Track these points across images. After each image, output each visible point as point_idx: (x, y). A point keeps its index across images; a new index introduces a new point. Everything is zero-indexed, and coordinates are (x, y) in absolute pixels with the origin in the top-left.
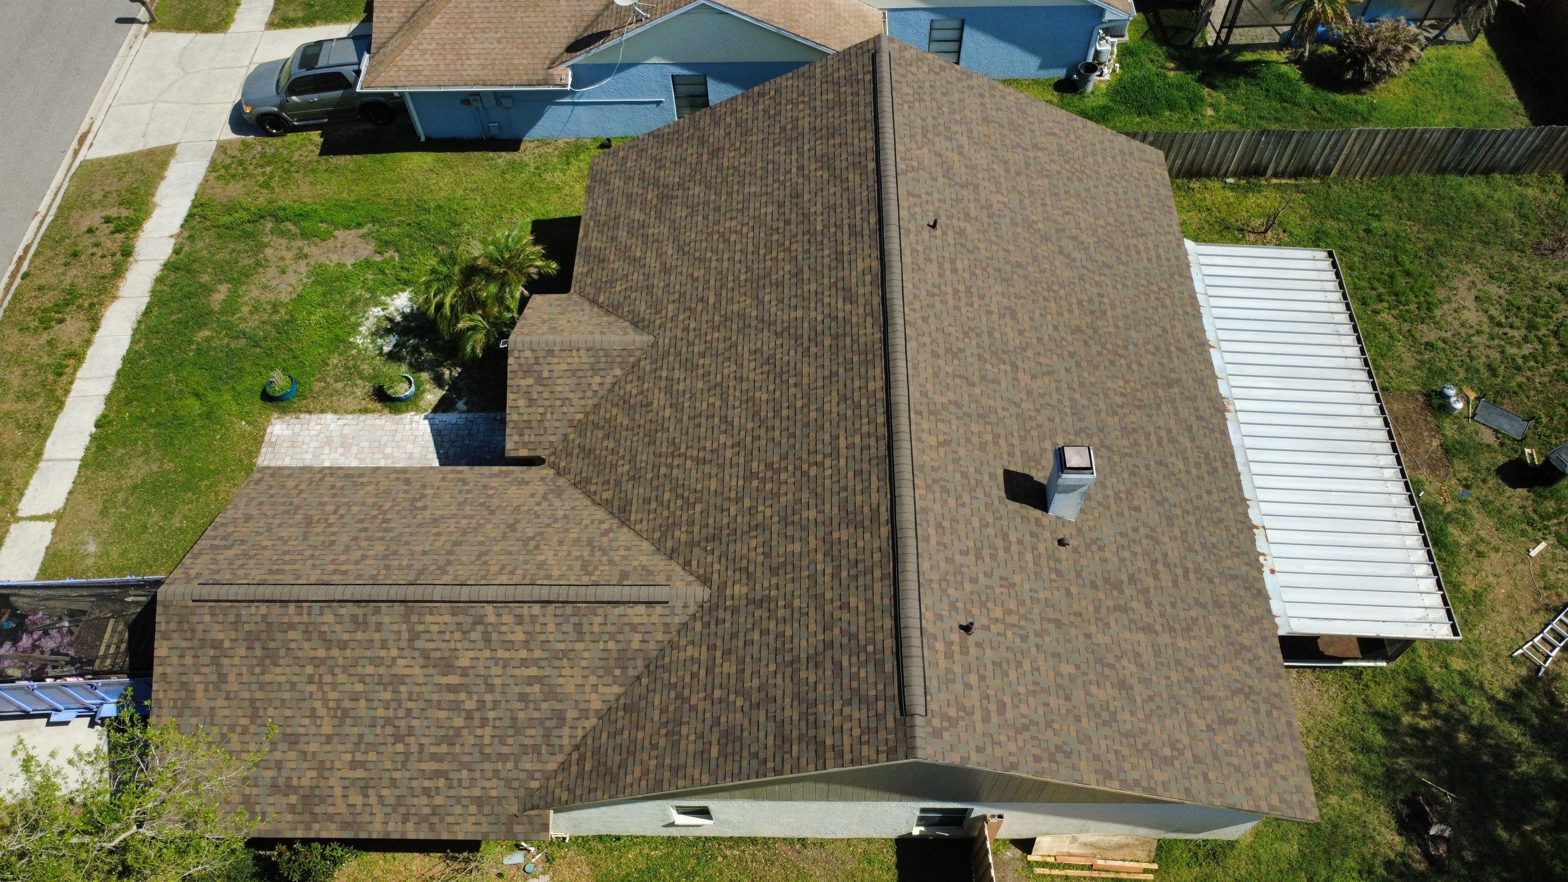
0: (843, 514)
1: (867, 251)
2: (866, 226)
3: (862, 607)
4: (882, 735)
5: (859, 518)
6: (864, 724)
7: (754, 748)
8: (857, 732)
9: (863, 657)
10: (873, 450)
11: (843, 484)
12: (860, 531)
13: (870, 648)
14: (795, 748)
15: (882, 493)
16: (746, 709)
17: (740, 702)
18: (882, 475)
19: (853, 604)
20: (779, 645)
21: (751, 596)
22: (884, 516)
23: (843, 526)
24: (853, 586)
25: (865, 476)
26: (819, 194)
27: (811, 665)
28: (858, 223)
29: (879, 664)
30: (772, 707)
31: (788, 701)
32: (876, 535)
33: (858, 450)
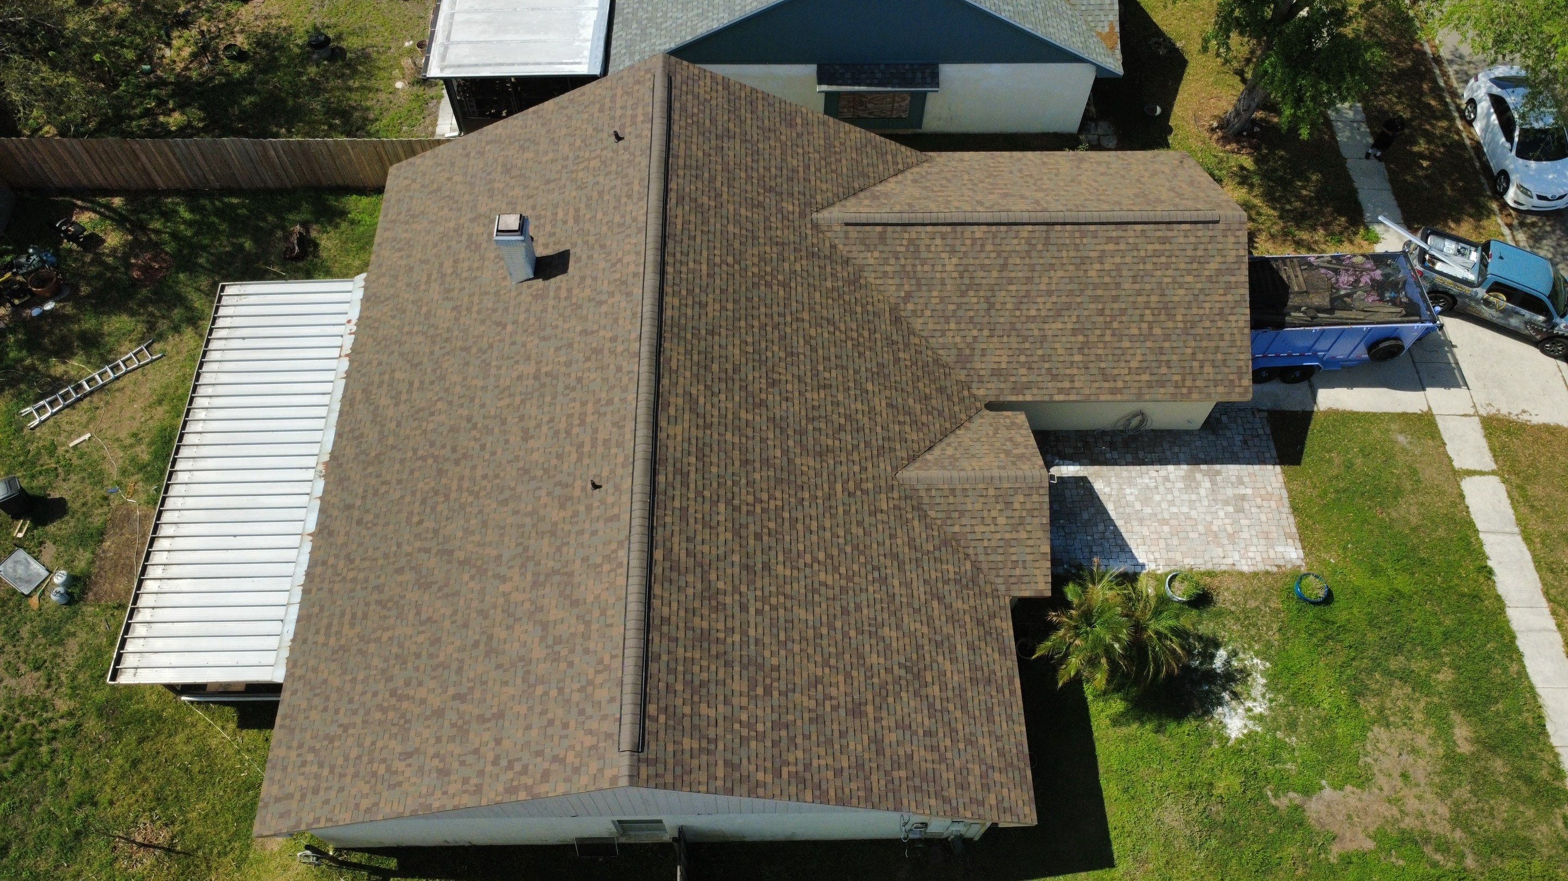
0: (706, 215)
1: (670, 443)
2: (670, 476)
3: (694, 147)
4: (685, 73)
5: (693, 205)
6: (696, 85)
7: (772, 109)
8: (701, 83)
9: (695, 119)
10: (678, 249)
11: (705, 237)
12: (693, 196)
13: (689, 121)
14: (743, 95)
15: (673, 213)
16: (778, 133)
17: (783, 138)
18: (672, 226)
19: (700, 154)
20: (756, 157)
21: (778, 198)
22: (673, 195)
23: (706, 207)
24: (700, 163)
25: (686, 232)
26: (721, 552)
27: (732, 134)
28: (678, 485)
29: (684, 109)
30: (760, 123)
31: (749, 122)
32: (681, 187)
33: (692, 255)
